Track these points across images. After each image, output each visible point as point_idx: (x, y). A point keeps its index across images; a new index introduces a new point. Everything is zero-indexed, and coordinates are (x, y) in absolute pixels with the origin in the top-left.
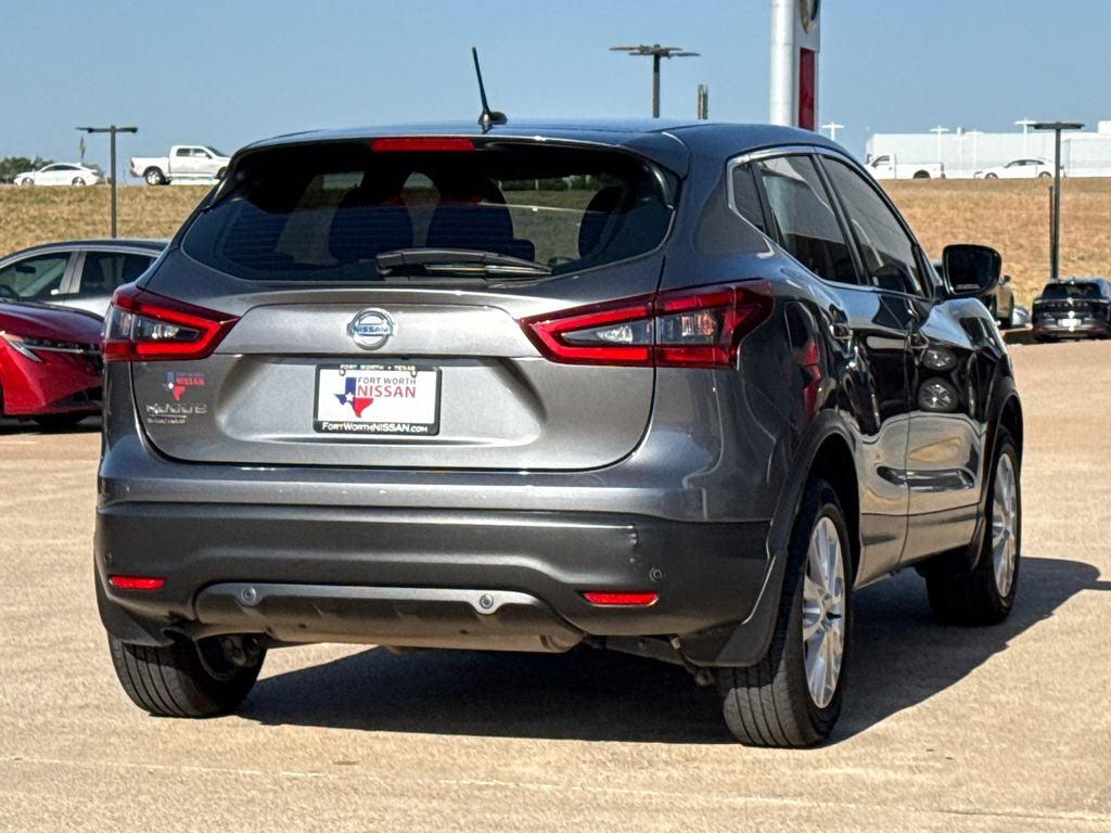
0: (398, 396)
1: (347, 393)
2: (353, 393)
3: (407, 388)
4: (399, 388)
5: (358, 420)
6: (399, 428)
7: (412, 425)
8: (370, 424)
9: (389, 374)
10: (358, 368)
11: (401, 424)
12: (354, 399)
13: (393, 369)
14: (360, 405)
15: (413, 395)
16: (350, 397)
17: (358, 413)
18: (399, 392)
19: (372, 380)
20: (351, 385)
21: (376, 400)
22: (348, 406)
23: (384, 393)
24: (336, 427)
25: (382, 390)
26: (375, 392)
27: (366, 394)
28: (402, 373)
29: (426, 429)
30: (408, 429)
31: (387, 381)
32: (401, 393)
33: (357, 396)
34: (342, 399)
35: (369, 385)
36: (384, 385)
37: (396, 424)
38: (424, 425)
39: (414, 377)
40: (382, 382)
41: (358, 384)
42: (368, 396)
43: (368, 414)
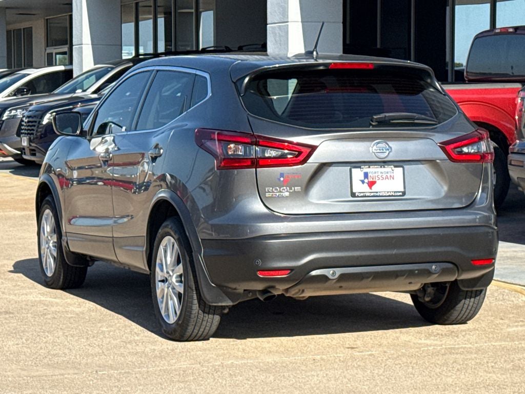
0: (387, 179)
1: (365, 179)
2: (368, 179)
3: (391, 176)
4: (387, 176)
5: (371, 191)
6: (389, 194)
7: (395, 192)
8: (377, 192)
9: (383, 170)
10: (369, 167)
11: (390, 192)
12: (368, 181)
13: (384, 167)
14: (371, 184)
15: (393, 179)
16: (366, 181)
17: (371, 188)
18: (387, 178)
19: (375, 173)
20: (366, 175)
21: (378, 182)
22: (366, 185)
23: (381, 178)
24: (362, 194)
25: (380, 177)
26: (377, 178)
27: (373, 179)
28: (388, 169)
29: (401, 194)
30: (393, 194)
31: (381, 173)
32: (388, 178)
33: (369, 180)
34: (363, 182)
35: (374, 175)
36: (380, 175)
37: (388, 192)
38: (400, 192)
39: (393, 170)
40: (379, 174)
41: (369, 175)
42: (374, 180)
43: (375, 188)
